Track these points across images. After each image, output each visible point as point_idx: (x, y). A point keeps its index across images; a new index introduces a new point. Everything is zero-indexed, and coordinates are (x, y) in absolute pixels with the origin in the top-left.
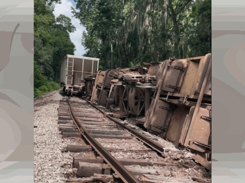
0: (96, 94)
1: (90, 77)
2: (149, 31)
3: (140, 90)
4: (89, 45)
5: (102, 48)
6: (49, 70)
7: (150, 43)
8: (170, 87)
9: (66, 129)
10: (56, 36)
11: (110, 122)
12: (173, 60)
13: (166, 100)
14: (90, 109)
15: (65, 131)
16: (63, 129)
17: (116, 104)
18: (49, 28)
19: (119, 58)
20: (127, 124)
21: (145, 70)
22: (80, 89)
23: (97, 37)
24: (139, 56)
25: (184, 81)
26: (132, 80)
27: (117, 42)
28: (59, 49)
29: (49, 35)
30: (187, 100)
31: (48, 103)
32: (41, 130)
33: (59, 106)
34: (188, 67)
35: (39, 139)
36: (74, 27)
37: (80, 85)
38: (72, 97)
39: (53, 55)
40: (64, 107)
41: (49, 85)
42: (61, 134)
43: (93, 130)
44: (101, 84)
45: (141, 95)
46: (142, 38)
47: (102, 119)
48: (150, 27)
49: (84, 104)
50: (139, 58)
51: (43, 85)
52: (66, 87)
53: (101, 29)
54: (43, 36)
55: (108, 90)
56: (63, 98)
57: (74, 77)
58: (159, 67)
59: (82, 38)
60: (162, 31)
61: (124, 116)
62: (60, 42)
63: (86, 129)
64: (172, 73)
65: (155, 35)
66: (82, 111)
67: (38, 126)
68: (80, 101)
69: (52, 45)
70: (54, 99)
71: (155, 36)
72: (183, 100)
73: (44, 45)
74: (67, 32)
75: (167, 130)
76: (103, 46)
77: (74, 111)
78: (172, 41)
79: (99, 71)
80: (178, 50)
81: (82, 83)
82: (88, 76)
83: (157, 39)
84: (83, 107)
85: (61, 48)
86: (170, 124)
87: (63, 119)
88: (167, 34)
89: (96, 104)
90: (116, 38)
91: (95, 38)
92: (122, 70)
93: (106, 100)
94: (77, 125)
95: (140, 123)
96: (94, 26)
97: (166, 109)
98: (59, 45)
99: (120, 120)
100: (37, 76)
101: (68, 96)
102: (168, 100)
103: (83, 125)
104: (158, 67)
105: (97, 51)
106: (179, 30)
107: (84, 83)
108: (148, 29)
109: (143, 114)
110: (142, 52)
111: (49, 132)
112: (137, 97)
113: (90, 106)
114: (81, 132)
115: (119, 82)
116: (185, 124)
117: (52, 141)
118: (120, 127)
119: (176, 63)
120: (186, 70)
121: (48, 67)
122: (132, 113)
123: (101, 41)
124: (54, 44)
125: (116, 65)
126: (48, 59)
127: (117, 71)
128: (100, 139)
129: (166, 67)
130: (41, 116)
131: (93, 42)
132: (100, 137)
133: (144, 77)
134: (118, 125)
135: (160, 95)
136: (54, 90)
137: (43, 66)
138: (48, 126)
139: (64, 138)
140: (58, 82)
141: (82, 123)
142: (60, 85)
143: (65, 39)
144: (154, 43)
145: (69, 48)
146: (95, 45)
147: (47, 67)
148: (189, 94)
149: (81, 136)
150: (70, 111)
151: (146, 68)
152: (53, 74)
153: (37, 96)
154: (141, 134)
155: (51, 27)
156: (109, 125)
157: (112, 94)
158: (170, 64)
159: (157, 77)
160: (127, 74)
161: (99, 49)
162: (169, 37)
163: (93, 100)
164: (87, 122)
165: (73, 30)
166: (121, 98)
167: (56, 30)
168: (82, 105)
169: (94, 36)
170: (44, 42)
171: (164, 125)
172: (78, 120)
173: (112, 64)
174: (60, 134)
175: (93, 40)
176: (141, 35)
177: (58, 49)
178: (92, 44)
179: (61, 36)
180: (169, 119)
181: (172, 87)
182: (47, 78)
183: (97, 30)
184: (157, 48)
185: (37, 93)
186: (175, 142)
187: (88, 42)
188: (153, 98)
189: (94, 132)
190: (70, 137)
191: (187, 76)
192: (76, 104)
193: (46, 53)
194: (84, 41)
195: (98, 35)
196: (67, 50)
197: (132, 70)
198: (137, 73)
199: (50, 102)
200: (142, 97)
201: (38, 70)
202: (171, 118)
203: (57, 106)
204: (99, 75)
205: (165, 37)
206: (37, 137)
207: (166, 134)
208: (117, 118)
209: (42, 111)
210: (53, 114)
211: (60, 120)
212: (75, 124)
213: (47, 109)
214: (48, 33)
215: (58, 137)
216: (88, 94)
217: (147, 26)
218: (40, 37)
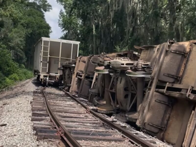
0: (76, 84)
1: (69, 63)
2: (138, 9)
3: (131, 80)
4: (68, 26)
5: (82, 29)
6: (21, 55)
7: (139, 23)
8: (169, 76)
9: (42, 128)
10: (29, 15)
11: (94, 119)
12: (172, 43)
13: (165, 92)
14: (69, 102)
15: (41, 131)
16: (38, 128)
17: (100, 96)
18: (21, 6)
19: (102, 41)
20: (116, 121)
21: (136, 55)
22: (57, 78)
23: (76, 16)
24: (127, 39)
25: (186, 69)
26: (121, 68)
27: (100, 23)
28: (33, 30)
29: (21, 15)
30: (191, 93)
31: (20, 94)
32: (11, 130)
33: (32, 99)
34: (190, 51)
35: (8, 141)
36: (50, 6)
37: (57, 74)
38: (47, 88)
39: (25, 38)
40: (38, 100)
41: (21, 73)
42: (36, 134)
43: (74, 130)
44: (82, 72)
45: (132, 86)
46: (130, 17)
47: (85, 115)
48: (140, 5)
49: (62, 96)
50: (126, 41)
51: (14, 72)
52: (40, 75)
53: (81, 7)
54: (14, 15)
55: (90, 80)
56: (37, 88)
57: (50, 63)
58: (154, 52)
59: (59, 18)
60: (154, 9)
61: (111, 112)
62: (33, 23)
63: (66, 128)
64: (172, 59)
65: (146, 13)
66: (60, 105)
67: (8, 124)
68: (58, 92)
69: (24, 27)
70: (26, 90)
71: (145, 15)
72: (187, 92)
73: (15, 26)
74: (42, 11)
75: (165, 129)
76: (84, 27)
77: (50, 105)
78: (166, 21)
79: (79, 56)
80: (173, 31)
81: (59, 71)
82: (66, 62)
83: (148, 19)
84: (61, 99)
85: (34, 30)
86: (169, 122)
87: (37, 115)
88: (159, 13)
89: (76, 95)
90: (99, 18)
91: (75, 18)
92: (107, 55)
93: (89, 91)
94: (55, 124)
95: (131, 120)
96: (73, 3)
97: (164, 103)
98: (33, 26)
99: (106, 116)
100: (7, 62)
101: (43, 86)
102: (166, 92)
103: (62, 123)
104: (152, 52)
105: (76, 33)
106: (175, 8)
107: (62, 71)
108: (137, 7)
109: (134, 109)
110: (130, 34)
111: (21, 132)
112: (127, 88)
113: (69, 99)
114: (60, 133)
115: (105, 70)
116: (190, 123)
117: (24, 144)
118: (107, 126)
119: (176, 46)
120: (189, 55)
121: (20, 52)
122: (121, 108)
123: (81, 21)
124: (26, 25)
125: (99, 49)
126: (19, 42)
127: (103, 57)
128: (83, 142)
129: (164, 51)
130: (11, 111)
131: (72, 23)
132: (83, 139)
133: (136, 64)
134: (105, 123)
135: (156, 85)
136: (26, 79)
137: (14, 51)
138: (19, 124)
139: (40, 141)
140: (31, 70)
141: (61, 120)
142: (33, 74)
143: (39, 19)
144: (144, 23)
145: (43, 29)
146: (75, 26)
147: (18, 52)
148: (193, 85)
149: (60, 138)
150: (46, 105)
151: (137, 53)
152: (25, 60)
153: (7, 86)
154: (135, 134)
155: (23, 5)
156: (94, 123)
157: (95, 84)
158: (169, 49)
159: (151, 64)
160: (115, 60)
161: (78, 31)
162: (163, 16)
163: (72, 91)
164: (67, 119)
165: (48, 8)
166: (107, 89)
167: (29, 9)
168: (60, 97)
169: (73, 16)
170: (15, 22)
171: (162, 124)
172: (56, 116)
173: (95, 48)
174: (34, 134)
175: (72, 20)
176: (129, 14)
177: (31, 31)
178: (71, 25)
179: (34, 16)
180: (168, 116)
181: (171, 76)
182: (18, 64)
183: (77, 8)
184: (148, 29)
185: (7, 82)
186: (175, 144)
187: (66, 23)
188: (147, 90)
189: (77, 133)
190: (47, 139)
191: (189, 63)
192: (53, 96)
193: (18, 36)
194: (61, 22)
195: (77, 14)
196: (42, 32)
197: (120, 56)
198: (128, 59)
199: (22, 94)
200: (133, 87)
201: (7, 55)
202: (170, 115)
203: (30, 98)
204: (79, 61)
205: (157, 16)
206: (6, 138)
207: (163, 135)
208: (102, 114)
209: (13, 105)
210: (25, 109)
211: (34, 117)
212: (52, 122)
213: (18, 102)
214: (20, 12)
215: (32, 138)
216: (67, 84)
217: (136, 3)
218: (10, 17)
